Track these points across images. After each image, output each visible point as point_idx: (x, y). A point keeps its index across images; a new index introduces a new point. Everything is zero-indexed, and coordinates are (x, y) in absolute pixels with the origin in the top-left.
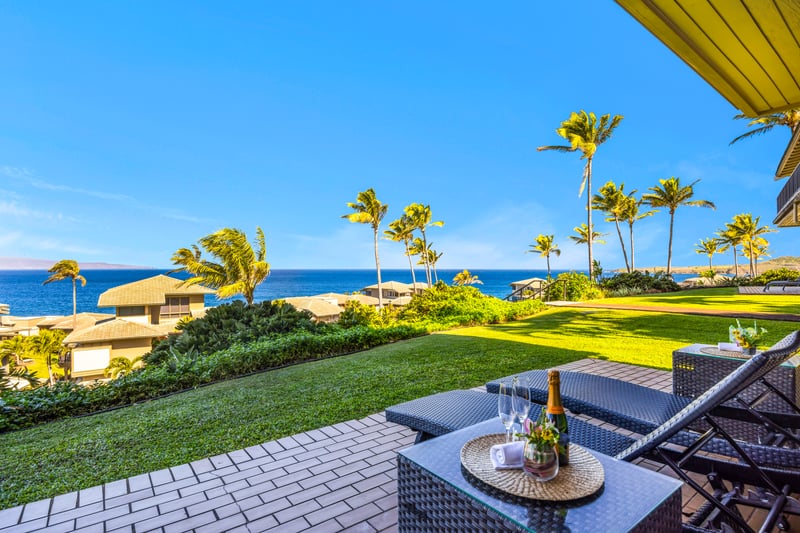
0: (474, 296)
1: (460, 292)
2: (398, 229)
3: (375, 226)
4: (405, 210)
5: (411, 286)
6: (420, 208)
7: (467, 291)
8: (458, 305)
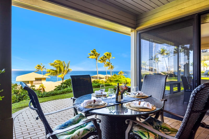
0: (123, 77)
1: (120, 77)
2: (102, 59)
3: (96, 59)
4: (104, 54)
5: (106, 76)
6: (108, 54)
7: (121, 76)
8: (119, 80)
